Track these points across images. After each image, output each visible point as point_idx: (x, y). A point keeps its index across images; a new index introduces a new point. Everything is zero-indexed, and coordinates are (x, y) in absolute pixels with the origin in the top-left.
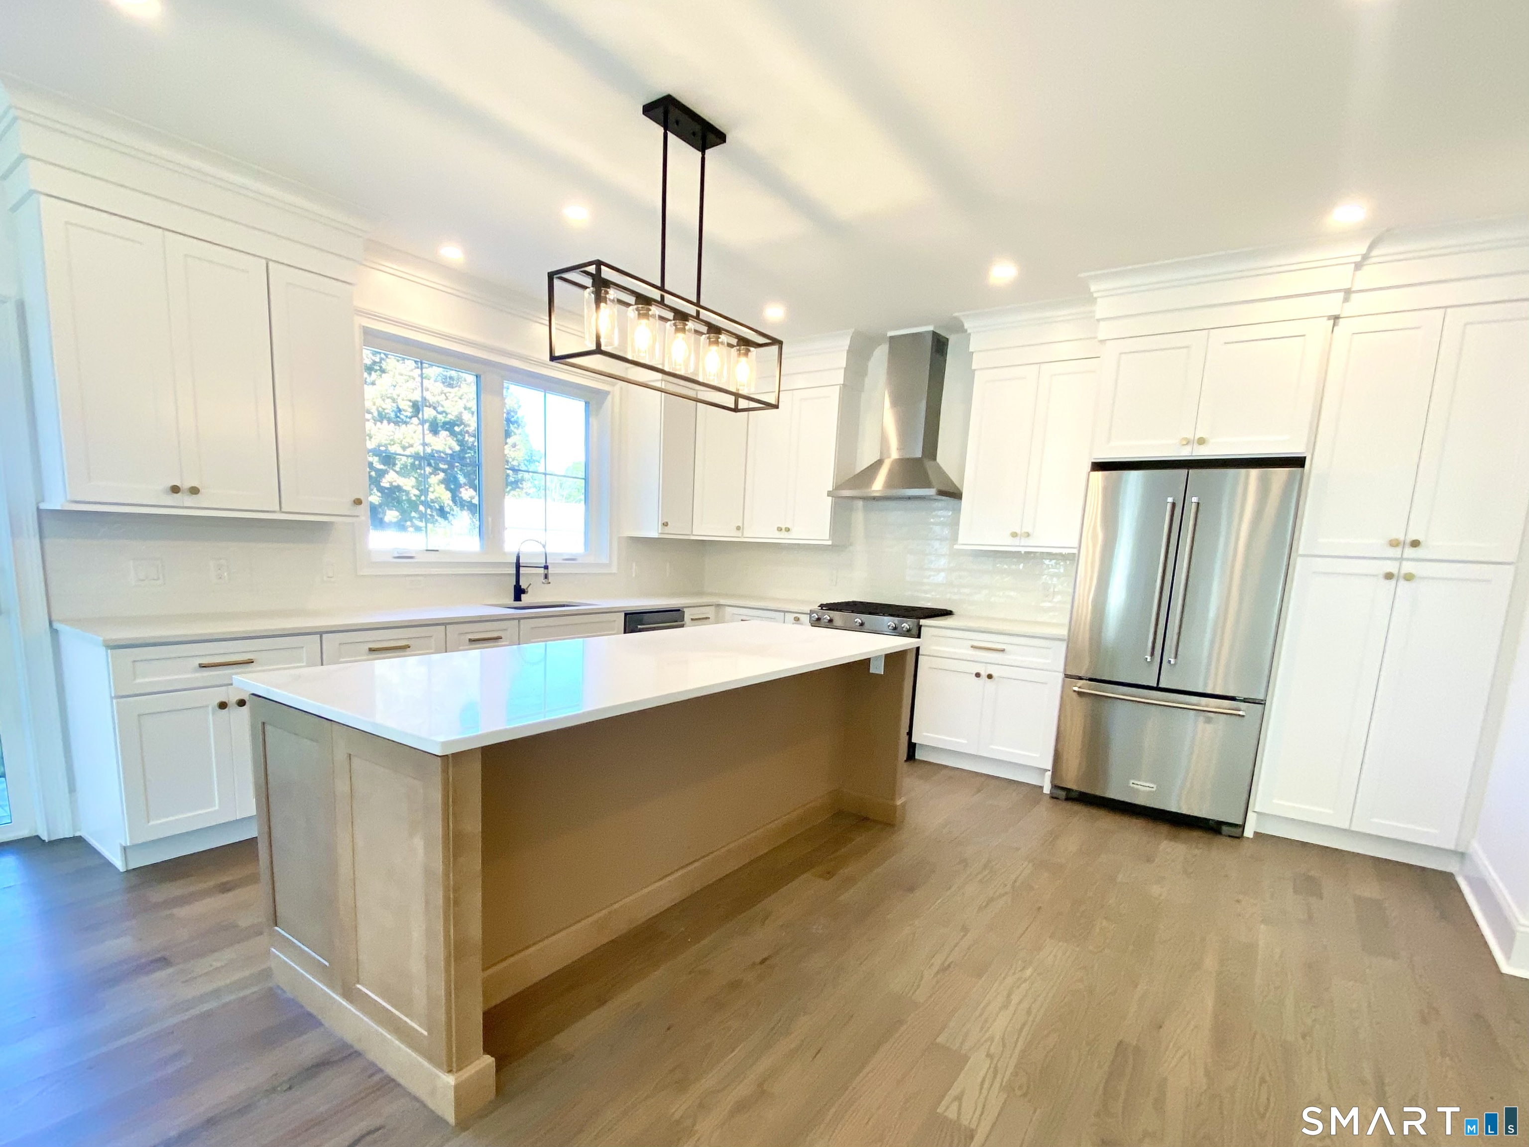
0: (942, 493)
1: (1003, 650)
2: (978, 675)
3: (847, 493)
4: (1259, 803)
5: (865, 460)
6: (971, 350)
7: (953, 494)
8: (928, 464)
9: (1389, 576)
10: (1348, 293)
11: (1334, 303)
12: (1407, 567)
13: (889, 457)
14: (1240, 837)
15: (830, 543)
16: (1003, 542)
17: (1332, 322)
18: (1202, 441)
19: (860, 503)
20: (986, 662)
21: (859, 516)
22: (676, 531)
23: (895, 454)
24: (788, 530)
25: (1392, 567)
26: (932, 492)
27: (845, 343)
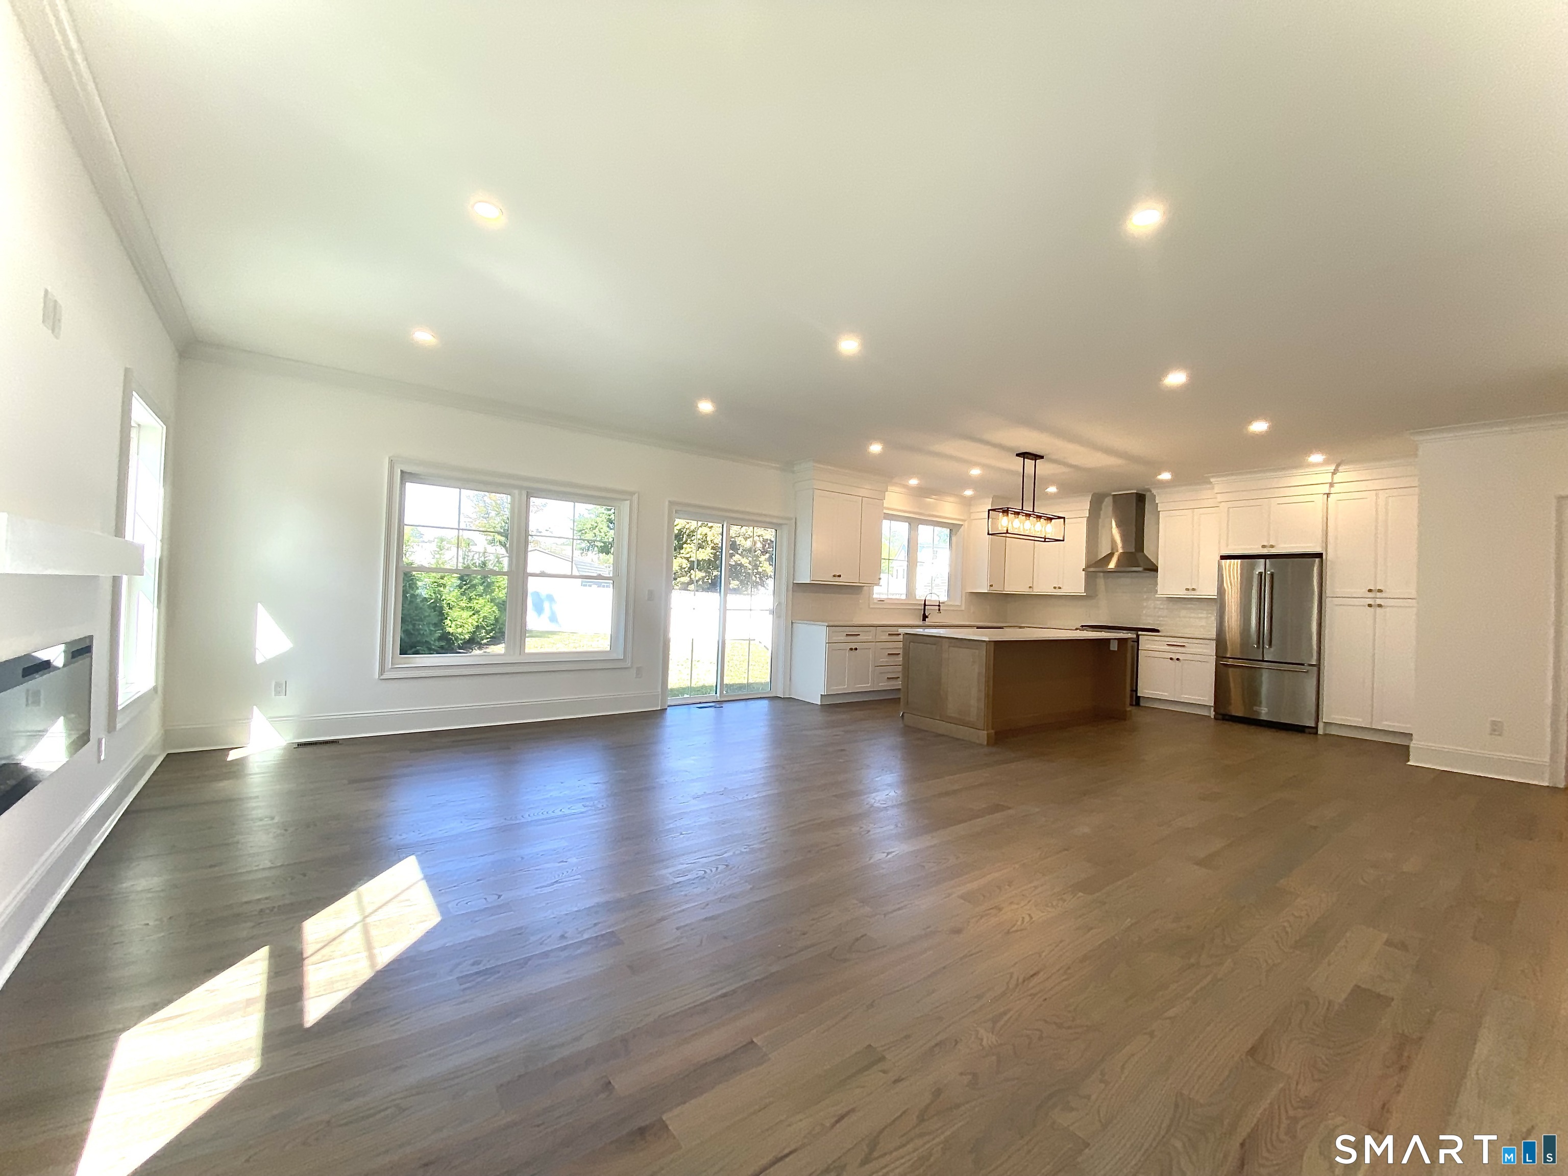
0: (1146, 569)
1: (1184, 646)
2: (1171, 659)
3: (1092, 569)
4: (1325, 718)
5: (1104, 552)
6: (1157, 502)
7: (1154, 569)
8: (1139, 555)
9: (1370, 606)
10: (1332, 485)
11: (1325, 488)
12: (1379, 602)
13: (1117, 551)
14: (1316, 733)
15: (1085, 594)
16: (1182, 593)
17: (1326, 496)
18: (1272, 546)
19: (1102, 574)
20: (1176, 653)
21: (1101, 582)
22: (997, 589)
23: (1121, 551)
24: (1060, 588)
25: (1371, 602)
26: (1140, 569)
27: (1089, 499)
